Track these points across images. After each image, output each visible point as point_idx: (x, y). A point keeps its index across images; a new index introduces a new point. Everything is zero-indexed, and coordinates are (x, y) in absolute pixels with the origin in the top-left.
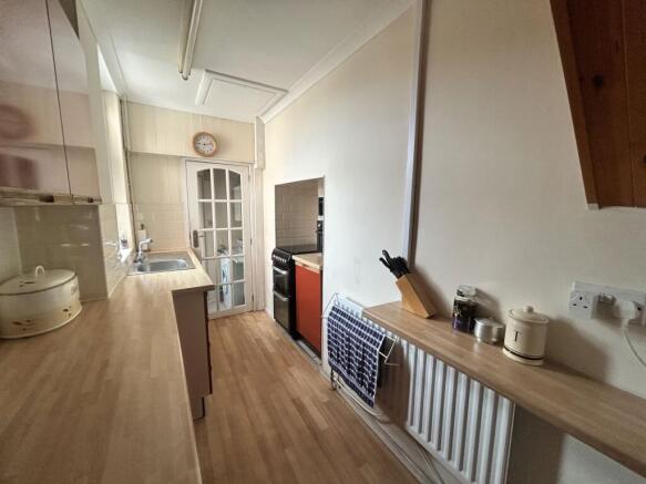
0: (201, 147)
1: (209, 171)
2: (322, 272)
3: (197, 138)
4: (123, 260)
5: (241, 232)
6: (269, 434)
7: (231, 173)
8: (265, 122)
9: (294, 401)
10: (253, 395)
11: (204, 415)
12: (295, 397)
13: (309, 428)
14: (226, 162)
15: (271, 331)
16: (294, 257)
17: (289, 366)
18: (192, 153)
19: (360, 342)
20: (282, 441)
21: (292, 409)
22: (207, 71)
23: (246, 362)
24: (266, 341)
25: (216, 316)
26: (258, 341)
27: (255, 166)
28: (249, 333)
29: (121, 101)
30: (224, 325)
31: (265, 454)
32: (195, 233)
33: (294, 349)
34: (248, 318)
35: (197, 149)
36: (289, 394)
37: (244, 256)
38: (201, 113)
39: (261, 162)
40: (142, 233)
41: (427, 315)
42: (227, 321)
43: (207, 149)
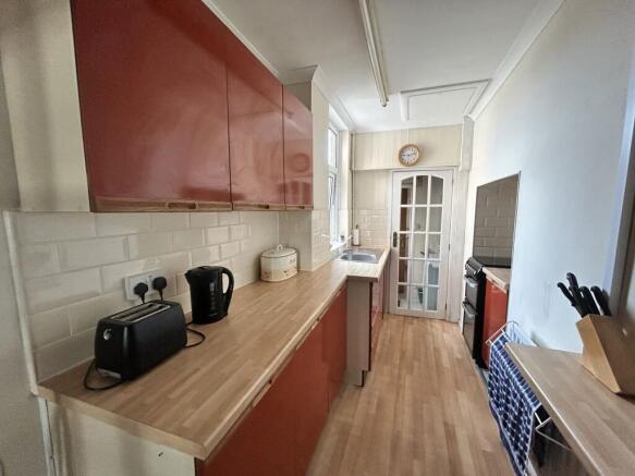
0: (406, 158)
1: (412, 178)
2: (508, 292)
3: (402, 152)
4: (332, 249)
5: (439, 236)
6: (406, 436)
7: (433, 178)
8: (474, 119)
9: (446, 424)
10: (408, 395)
11: (363, 386)
12: (450, 422)
13: (450, 462)
14: (427, 169)
15: (456, 348)
16: (485, 270)
17: (459, 389)
18: (397, 165)
19: (519, 391)
20: (416, 450)
21: (441, 430)
22: (402, 92)
23: (416, 364)
24: (444, 354)
25: (406, 314)
26: (436, 350)
27: (460, 169)
28: (431, 338)
29: (352, 135)
30: (412, 323)
31: (395, 448)
32: (395, 234)
33: (474, 375)
34: (437, 325)
35: (401, 160)
36: (444, 414)
37: (439, 261)
38: (407, 127)
39: (467, 163)
40: (356, 232)
41: (618, 390)
42: (415, 321)
43: (412, 159)
